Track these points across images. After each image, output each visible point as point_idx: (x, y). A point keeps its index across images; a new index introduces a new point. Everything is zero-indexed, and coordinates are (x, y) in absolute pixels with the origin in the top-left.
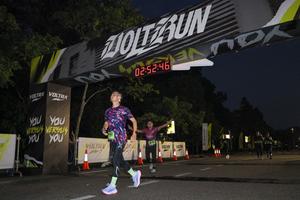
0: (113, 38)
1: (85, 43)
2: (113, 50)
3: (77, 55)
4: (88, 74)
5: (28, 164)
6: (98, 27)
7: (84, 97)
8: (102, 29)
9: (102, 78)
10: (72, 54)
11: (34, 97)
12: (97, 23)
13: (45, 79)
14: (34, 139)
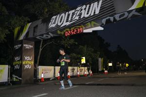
0: (54, 17)
1: (41, 20)
2: (54, 23)
3: (37, 26)
4: (42, 35)
5: (15, 79)
6: (47, 12)
7: (41, 46)
8: (49, 13)
9: (49, 37)
10: (35, 25)
11: (17, 47)
12: (46, 10)
13: (21, 38)
14: (17, 67)
